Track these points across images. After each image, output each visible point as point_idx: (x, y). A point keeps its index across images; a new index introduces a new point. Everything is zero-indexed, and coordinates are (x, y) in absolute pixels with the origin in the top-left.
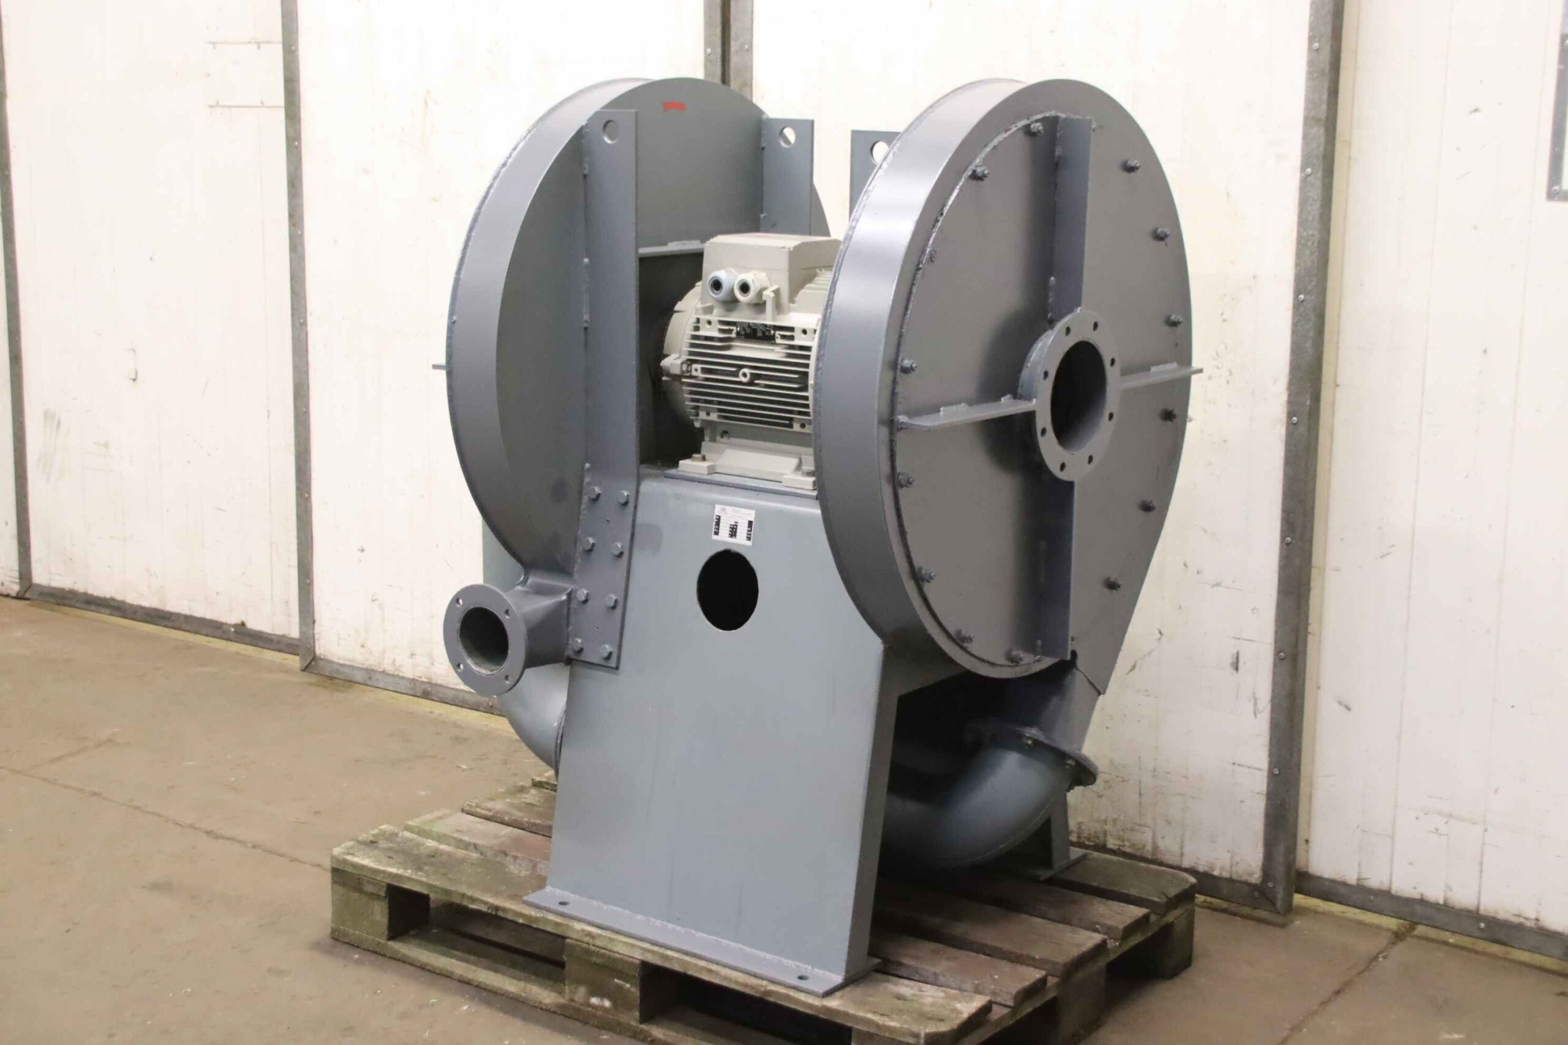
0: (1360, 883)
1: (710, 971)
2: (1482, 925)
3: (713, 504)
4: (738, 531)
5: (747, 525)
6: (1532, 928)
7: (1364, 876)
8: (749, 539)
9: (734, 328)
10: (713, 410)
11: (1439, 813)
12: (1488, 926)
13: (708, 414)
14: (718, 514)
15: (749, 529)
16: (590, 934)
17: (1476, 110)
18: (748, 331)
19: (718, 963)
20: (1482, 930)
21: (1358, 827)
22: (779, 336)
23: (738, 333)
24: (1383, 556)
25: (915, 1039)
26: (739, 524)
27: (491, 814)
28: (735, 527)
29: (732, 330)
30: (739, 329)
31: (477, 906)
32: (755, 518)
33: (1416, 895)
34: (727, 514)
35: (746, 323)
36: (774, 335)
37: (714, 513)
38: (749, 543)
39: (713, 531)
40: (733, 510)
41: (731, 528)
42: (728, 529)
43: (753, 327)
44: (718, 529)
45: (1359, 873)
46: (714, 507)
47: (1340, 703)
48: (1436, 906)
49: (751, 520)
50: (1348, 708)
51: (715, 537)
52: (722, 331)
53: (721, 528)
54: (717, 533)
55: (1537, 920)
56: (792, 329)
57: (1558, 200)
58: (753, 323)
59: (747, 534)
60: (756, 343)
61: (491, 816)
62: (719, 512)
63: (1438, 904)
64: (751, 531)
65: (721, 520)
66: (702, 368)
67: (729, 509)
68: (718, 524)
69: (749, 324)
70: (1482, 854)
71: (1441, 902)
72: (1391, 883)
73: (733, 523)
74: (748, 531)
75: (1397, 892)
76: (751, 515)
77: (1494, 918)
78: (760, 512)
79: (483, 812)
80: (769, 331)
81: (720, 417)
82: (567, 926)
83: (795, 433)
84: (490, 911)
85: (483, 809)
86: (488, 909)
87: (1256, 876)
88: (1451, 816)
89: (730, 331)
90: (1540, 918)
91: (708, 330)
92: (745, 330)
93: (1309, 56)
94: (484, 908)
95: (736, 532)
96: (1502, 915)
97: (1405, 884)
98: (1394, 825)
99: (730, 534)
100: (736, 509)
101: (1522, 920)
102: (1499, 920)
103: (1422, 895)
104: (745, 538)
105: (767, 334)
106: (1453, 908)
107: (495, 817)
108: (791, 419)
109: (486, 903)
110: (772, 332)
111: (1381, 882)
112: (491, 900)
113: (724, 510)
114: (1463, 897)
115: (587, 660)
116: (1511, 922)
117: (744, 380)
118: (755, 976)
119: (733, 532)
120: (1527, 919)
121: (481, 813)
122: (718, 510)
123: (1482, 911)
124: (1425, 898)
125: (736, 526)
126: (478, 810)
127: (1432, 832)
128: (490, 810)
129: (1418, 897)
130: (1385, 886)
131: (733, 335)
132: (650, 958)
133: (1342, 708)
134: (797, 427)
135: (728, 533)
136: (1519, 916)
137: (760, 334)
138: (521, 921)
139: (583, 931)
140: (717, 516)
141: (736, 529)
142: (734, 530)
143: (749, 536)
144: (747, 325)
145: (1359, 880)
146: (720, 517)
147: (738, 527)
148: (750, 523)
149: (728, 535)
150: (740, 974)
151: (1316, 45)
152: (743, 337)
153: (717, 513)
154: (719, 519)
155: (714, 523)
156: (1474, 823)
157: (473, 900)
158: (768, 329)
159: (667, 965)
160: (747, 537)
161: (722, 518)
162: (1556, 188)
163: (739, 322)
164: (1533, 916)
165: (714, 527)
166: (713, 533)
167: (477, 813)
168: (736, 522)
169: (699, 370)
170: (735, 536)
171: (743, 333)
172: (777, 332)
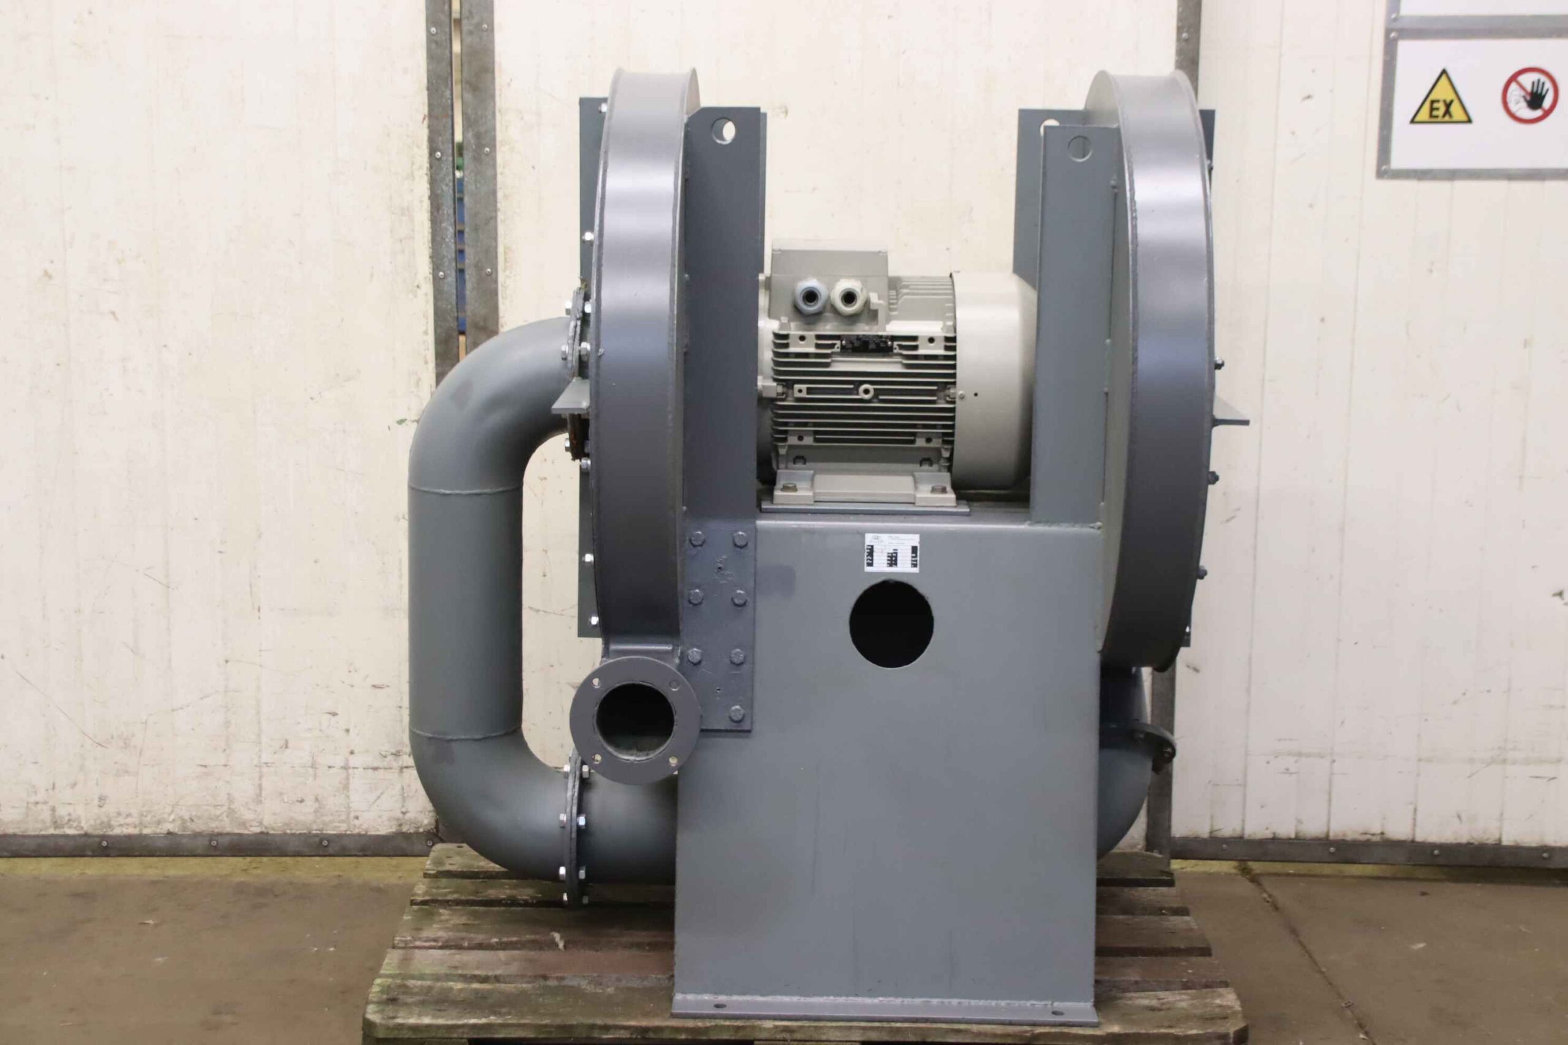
0: (1213, 836)
1: (959, 1031)
2: (1332, 849)
3: (861, 534)
4: (899, 558)
5: (910, 551)
6: (1378, 842)
7: (1216, 828)
8: (914, 565)
9: (838, 343)
10: (807, 433)
11: (1290, 754)
12: (1338, 849)
13: (801, 438)
14: (870, 544)
15: (914, 555)
16: (786, 1029)
17: (1309, 97)
18: (857, 344)
20: (1332, 854)
21: (1210, 782)
22: (897, 347)
23: (843, 348)
24: (1228, 521)
26: (899, 551)
27: (439, 944)
28: (894, 555)
29: (835, 344)
30: (844, 342)
31: (613, 1034)
32: (920, 543)
33: (1268, 834)
34: (882, 541)
35: (854, 335)
36: (892, 346)
37: (864, 543)
38: (916, 570)
39: (866, 562)
40: (891, 537)
41: (888, 556)
42: (886, 558)
43: (864, 339)
44: (872, 560)
45: (1212, 826)
46: (863, 537)
47: (1188, 666)
48: (1288, 842)
49: (914, 545)
50: (1196, 670)
51: (868, 569)
52: (818, 346)
53: (875, 557)
54: (870, 564)
55: (1382, 833)
56: (914, 338)
57: (1387, 178)
58: (864, 335)
59: (912, 561)
60: (867, 356)
62: (871, 541)
63: (1290, 839)
64: (916, 557)
65: (875, 549)
66: (808, 389)
67: (884, 537)
68: (871, 554)
69: (858, 336)
70: (1330, 782)
71: (1293, 836)
72: (1243, 829)
73: (892, 551)
74: (913, 557)
75: (1250, 836)
76: (915, 540)
77: (1343, 840)
78: (925, 536)
79: (428, 944)
80: (886, 343)
81: (816, 440)
82: (753, 1027)
83: (919, 449)
84: (634, 1036)
85: (425, 942)
86: (632, 1034)
87: (1140, 847)
88: (1300, 754)
89: (832, 346)
90: (1386, 831)
91: (802, 346)
92: (852, 343)
93: (1177, 46)
94: (624, 1034)
95: (896, 560)
96: (1350, 836)
97: (1257, 827)
98: (1245, 775)
99: (888, 564)
100: (894, 535)
101: (1368, 837)
102: (1347, 841)
103: (1274, 833)
104: (910, 565)
105: (882, 345)
106: (1304, 839)
108: (914, 434)
110: (890, 343)
111: (1234, 830)
113: (877, 539)
114: (1313, 828)
115: (710, 728)
116: (1360, 841)
117: (867, 397)
118: (1011, 1023)
119: (893, 560)
120: (1373, 835)
122: (869, 539)
123: (1332, 836)
124: (1277, 836)
125: (896, 553)
126: (419, 943)
127: (1283, 773)
128: (435, 940)
129: (1271, 836)
130: (1238, 833)
131: (836, 349)
133: (1191, 671)
134: (920, 442)
135: (886, 562)
136: (1366, 834)
137: (872, 346)
139: (776, 1027)
140: (869, 546)
141: (896, 557)
142: (894, 559)
143: (915, 563)
144: (855, 337)
145: (1211, 832)
146: (872, 546)
147: (899, 555)
148: (914, 549)
149: (886, 565)
150: (994, 1026)
151: (1185, 35)
152: (850, 351)
153: (868, 543)
154: (871, 549)
155: (866, 554)
156: (1322, 757)
158: (884, 340)
160: (912, 564)
161: (875, 547)
162: (1384, 167)
163: (844, 335)
164: (1378, 831)
165: (866, 558)
166: (866, 565)
167: (420, 946)
168: (894, 550)
169: (805, 391)
170: (896, 564)
171: (850, 346)
172: (896, 343)
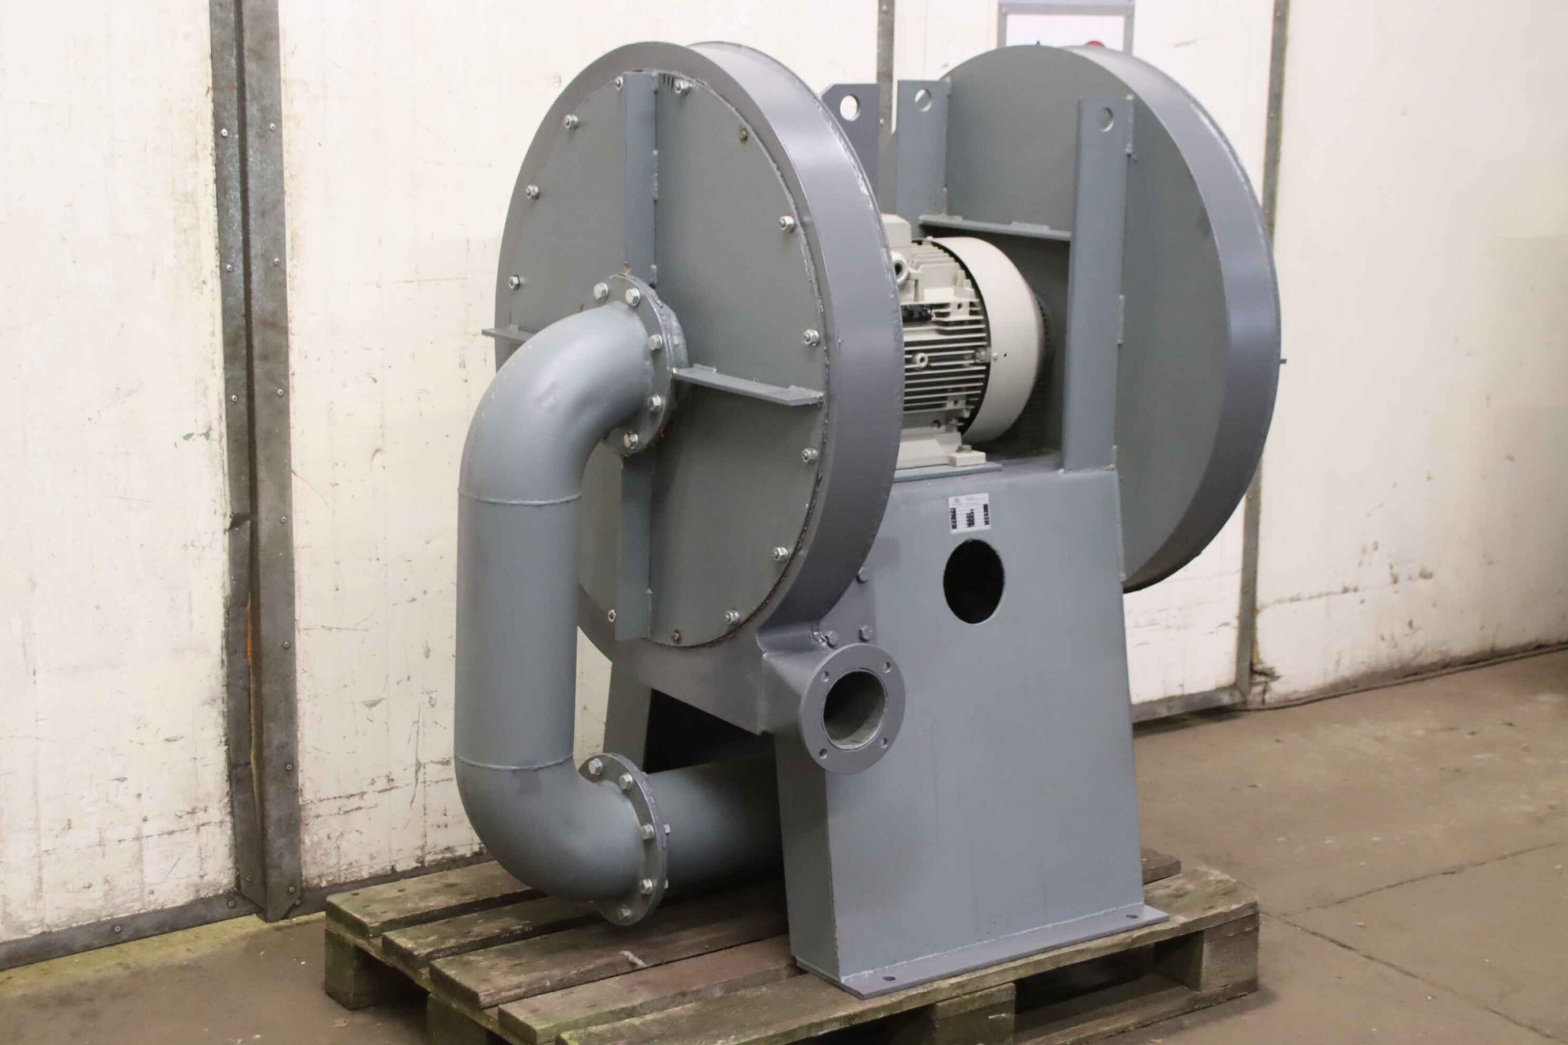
3: (946, 498)
4: (975, 518)
5: (983, 510)
8: (987, 523)
14: (953, 507)
15: (985, 513)
19: (1083, 941)
22: (933, 315)
25: (1252, 910)
26: (974, 511)
27: (524, 990)
28: (972, 515)
32: (989, 501)
34: (961, 504)
37: (948, 506)
38: (988, 527)
40: (967, 498)
41: (967, 517)
42: (965, 519)
43: (911, 310)
44: (955, 523)
46: (947, 501)
49: (986, 503)
51: (954, 531)
53: (958, 521)
54: (954, 527)
59: (985, 518)
60: (919, 325)
61: (525, 993)
62: (953, 504)
64: (987, 514)
65: (957, 512)
67: (962, 499)
68: (954, 517)
73: (969, 512)
74: (985, 515)
76: (984, 498)
78: (992, 493)
79: (512, 993)
80: (926, 311)
83: (941, 412)
85: (510, 990)
95: (973, 520)
99: (968, 524)
100: (969, 496)
104: (983, 524)
107: (531, 990)
108: (946, 398)
109: (836, 1020)
110: (928, 311)
112: (841, 1013)
113: (957, 501)
119: (971, 521)
121: (510, 996)
122: (952, 502)
125: (972, 513)
126: (503, 994)
128: (518, 986)
132: (1023, 974)
134: (948, 406)
135: (966, 522)
137: (916, 315)
138: (882, 1015)
140: (952, 509)
141: (973, 517)
142: (971, 518)
143: (987, 520)
144: (906, 308)
146: (954, 509)
147: (975, 514)
148: (986, 507)
149: (966, 525)
153: (951, 506)
154: (954, 512)
155: (951, 517)
157: (821, 1025)
158: (924, 308)
159: (1041, 970)
160: (985, 522)
161: (957, 509)
165: (951, 521)
166: (951, 527)
167: (504, 997)
168: (971, 510)
170: (973, 524)
172: (932, 311)
